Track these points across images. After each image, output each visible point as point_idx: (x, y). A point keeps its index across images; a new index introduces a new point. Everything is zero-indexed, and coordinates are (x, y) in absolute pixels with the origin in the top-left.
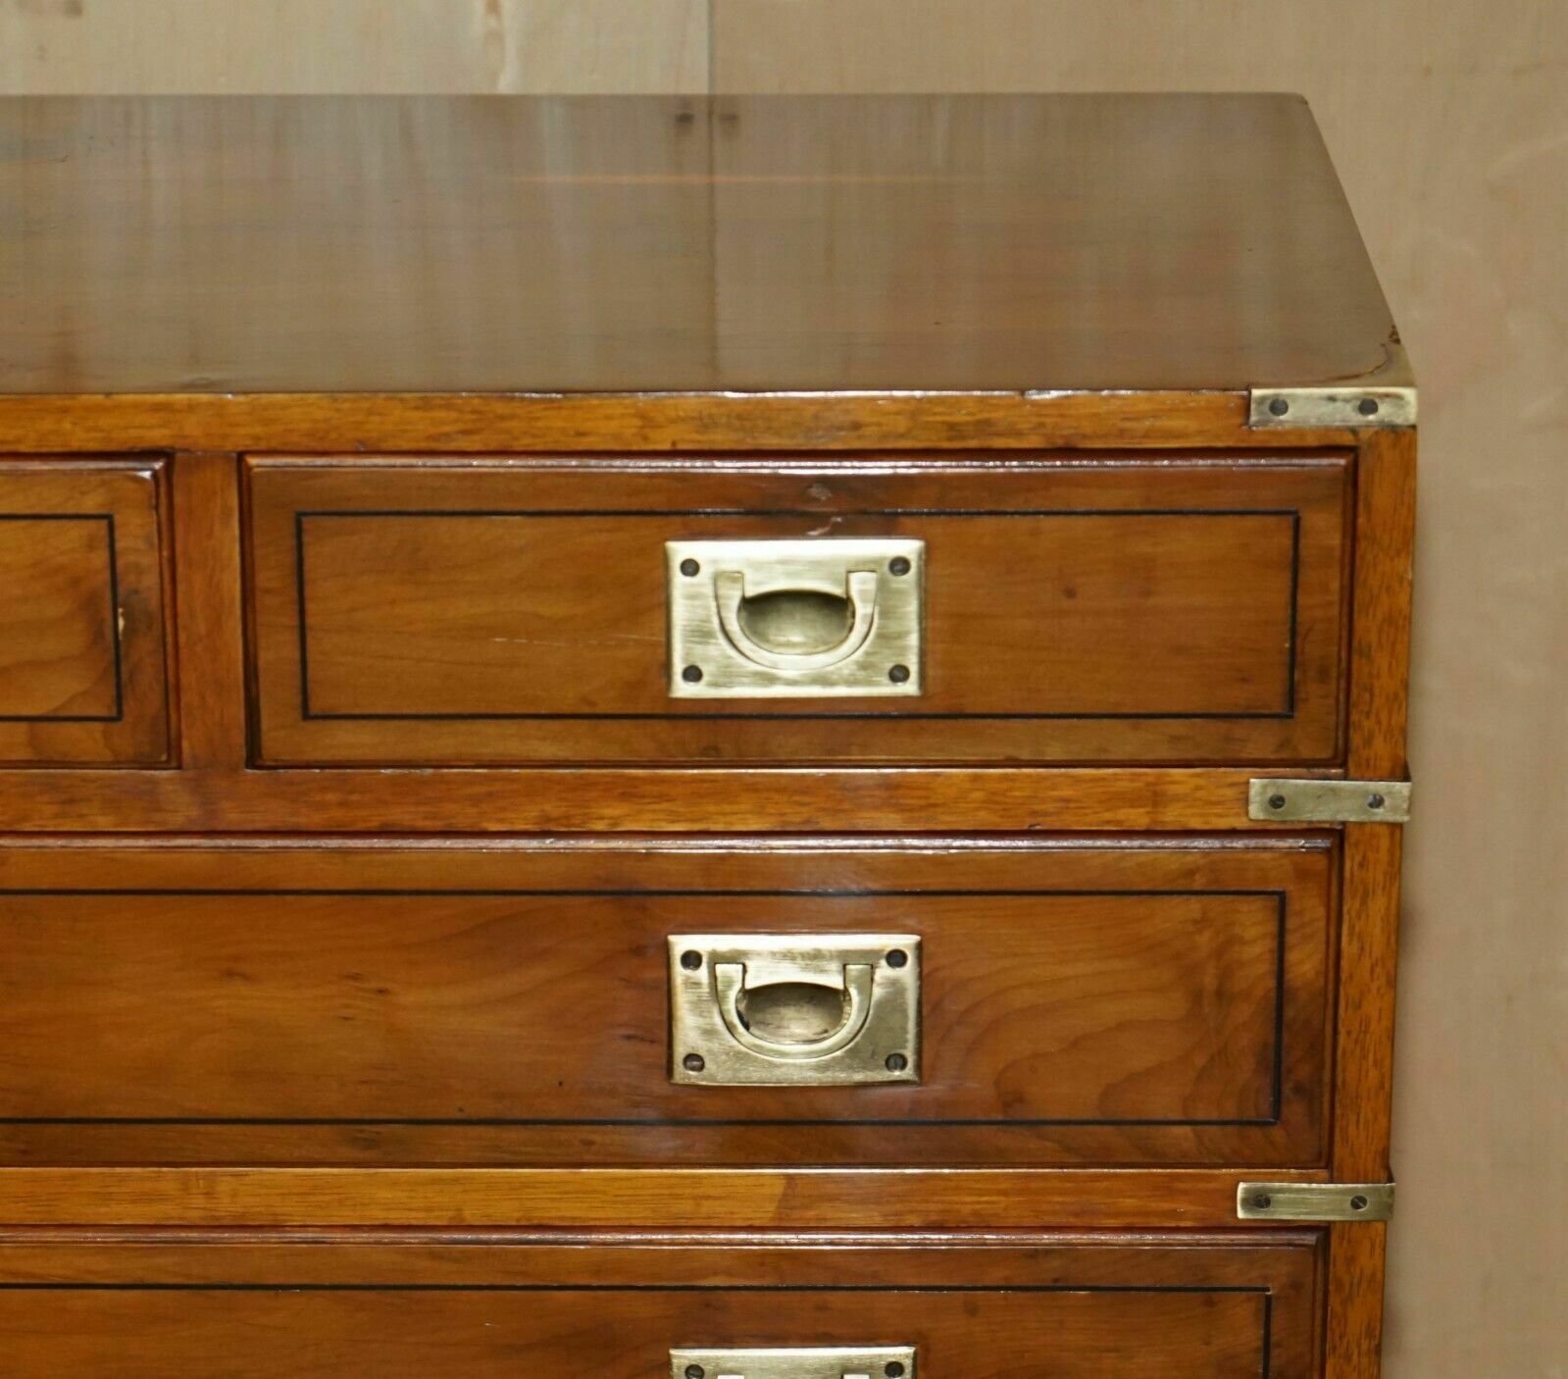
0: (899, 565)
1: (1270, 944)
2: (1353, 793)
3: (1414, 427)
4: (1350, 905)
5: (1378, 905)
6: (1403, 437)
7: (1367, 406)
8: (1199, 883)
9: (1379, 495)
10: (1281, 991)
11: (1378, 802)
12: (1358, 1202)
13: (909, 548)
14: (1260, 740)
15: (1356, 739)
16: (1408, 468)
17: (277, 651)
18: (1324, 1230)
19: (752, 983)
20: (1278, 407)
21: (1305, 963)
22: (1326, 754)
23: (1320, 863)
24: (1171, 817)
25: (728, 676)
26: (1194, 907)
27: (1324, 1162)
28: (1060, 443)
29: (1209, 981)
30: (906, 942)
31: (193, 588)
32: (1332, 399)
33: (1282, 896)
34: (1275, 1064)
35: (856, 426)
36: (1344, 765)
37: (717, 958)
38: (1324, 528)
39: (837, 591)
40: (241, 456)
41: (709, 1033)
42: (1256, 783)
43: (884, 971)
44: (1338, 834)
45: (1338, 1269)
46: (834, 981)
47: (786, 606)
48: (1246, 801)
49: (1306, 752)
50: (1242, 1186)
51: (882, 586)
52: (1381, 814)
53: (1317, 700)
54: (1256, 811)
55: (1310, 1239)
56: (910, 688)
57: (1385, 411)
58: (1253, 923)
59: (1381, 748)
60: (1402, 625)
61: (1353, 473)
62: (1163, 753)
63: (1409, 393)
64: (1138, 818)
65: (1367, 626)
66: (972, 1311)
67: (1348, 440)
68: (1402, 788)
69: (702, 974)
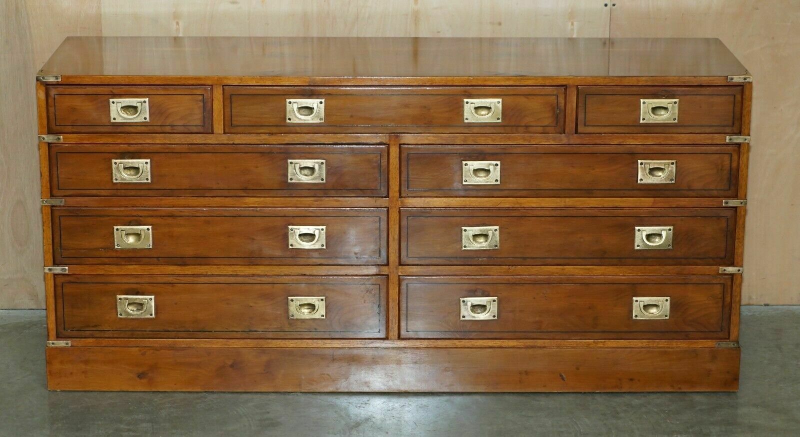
0: (675, 103)
1: (729, 161)
2: (742, 138)
3: (752, 82)
4: (741, 156)
5: (745, 156)
6: (750, 83)
7: (745, 79)
8: (719, 152)
9: (747, 93)
10: (731, 169)
11: (746, 140)
12: (741, 203)
13: (677, 100)
14: (728, 130)
15: (743, 130)
16: (751, 88)
17: (581, 116)
18: (736, 208)
19: (651, 167)
20: (732, 79)
21: (734, 165)
22: (738, 132)
23: (737, 148)
24: (715, 142)
25: (649, 119)
26: (718, 156)
27: (736, 197)
28: (699, 84)
29: (720, 167)
30: (674, 161)
31: (568, 107)
32: (740, 78)
33: (731, 154)
34: (730, 180)
35: (669, 82)
36: (741, 134)
37: (646, 163)
38: (738, 97)
39: (666, 107)
40: (577, 86)
41: (643, 175)
42: (727, 137)
43: (671, 166)
44: (739, 145)
45: (738, 214)
46: (663, 167)
47: (658, 109)
48: (726, 139)
49: (735, 131)
50: (724, 201)
51: (673, 106)
52: (746, 141)
53: (737, 124)
54: (727, 141)
55: (734, 209)
56: (676, 121)
57: (747, 80)
58: (726, 158)
59: (746, 131)
60: (750, 112)
61: (743, 89)
62: (713, 131)
63: (751, 77)
64: (710, 142)
65: (745, 112)
66: (682, 220)
67: (742, 84)
68: (749, 137)
69: (643, 166)
